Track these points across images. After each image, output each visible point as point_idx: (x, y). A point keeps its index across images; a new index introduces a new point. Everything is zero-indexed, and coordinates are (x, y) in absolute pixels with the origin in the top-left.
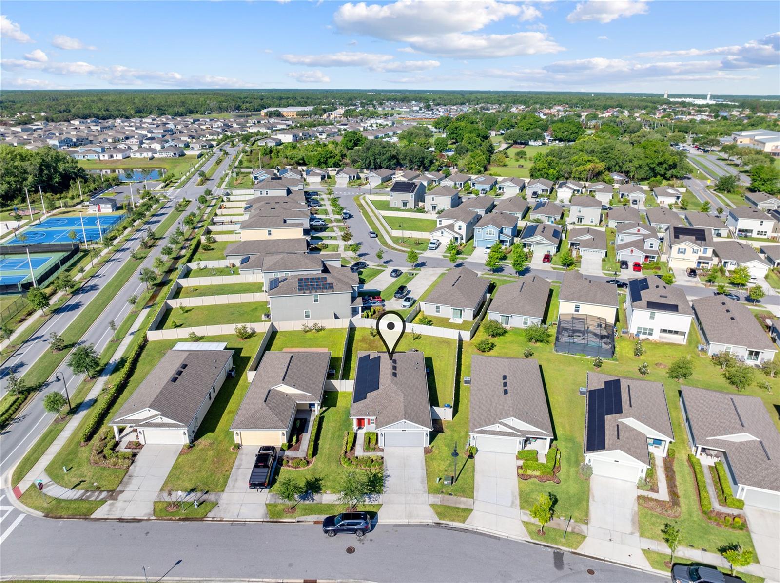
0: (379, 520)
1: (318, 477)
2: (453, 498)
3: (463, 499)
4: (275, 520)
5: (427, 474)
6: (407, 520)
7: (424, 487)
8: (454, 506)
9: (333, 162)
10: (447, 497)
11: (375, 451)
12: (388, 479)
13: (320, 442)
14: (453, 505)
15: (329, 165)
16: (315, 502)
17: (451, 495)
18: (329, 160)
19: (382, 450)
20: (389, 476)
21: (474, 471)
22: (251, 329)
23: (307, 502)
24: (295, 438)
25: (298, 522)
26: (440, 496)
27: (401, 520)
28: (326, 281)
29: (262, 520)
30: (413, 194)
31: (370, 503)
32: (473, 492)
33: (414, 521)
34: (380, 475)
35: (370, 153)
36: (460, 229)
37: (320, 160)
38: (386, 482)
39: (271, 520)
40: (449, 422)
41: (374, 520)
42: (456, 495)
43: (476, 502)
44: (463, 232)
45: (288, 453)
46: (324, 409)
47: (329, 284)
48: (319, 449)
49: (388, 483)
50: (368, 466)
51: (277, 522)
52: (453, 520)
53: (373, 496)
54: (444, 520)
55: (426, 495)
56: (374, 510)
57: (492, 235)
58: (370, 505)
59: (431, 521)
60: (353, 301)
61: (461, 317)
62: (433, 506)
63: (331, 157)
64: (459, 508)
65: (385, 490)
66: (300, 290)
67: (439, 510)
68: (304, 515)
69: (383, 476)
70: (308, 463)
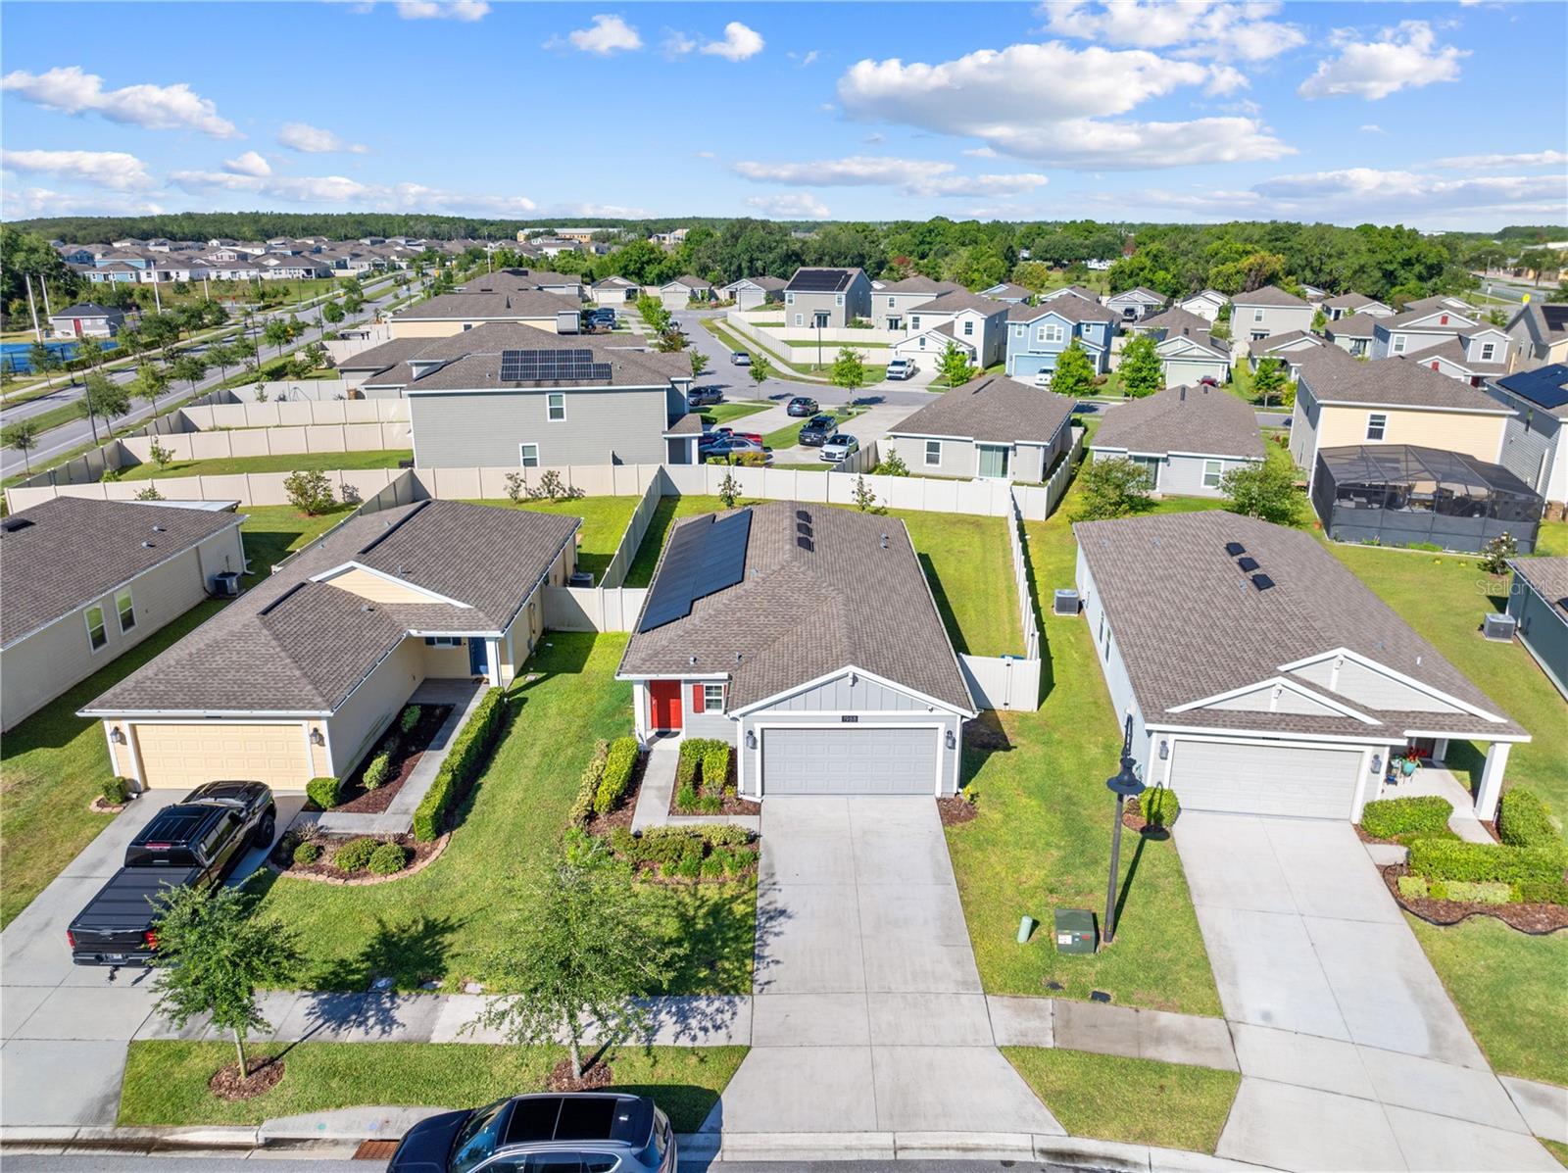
0: (728, 1140)
1: (438, 915)
2: (1115, 1013)
3: (1166, 1018)
4: (144, 1133)
5: (965, 904)
6: (886, 1139)
7: (959, 963)
8: (1133, 1053)
9: (656, 271)
10: (1087, 1006)
11: (722, 812)
12: (776, 925)
13: (488, 781)
14: (1125, 1050)
15: (648, 280)
16: (396, 1033)
17: (1105, 998)
18: (648, 268)
19: (755, 809)
20: (782, 913)
21: (1184, 889)
22: (344, 488)
23: (353, 1035)
24: (379, 763)
25: (271, 1144)
26: (1048, 1003)
27: (851, 1139)
28: (590, 359)
29: (66, 1134)
30: (843, 295)
31: (684, 1041)
32: (1211, 985)
33: (926, 1143)
34: (739, 909)
35: (741, 246)
36: (969, 332)
38: (770, 939)
39: (122, 1133)
40: (1024, 717)
41: (698, 1139)
42: (1127, 999)
44: (977, 340)
45: (336, 821)
46: (531, 677)
47: (599, 366)
48: (476, 808)
49: (781, 943)
50: (687, 871)
51: (148, 1146)
52: (1141, 1140)
53: (702, 1004)
54: (1093, 1136)
55: (973, 1001)
56: (703, 1079)
57: (1055, 341)
58: (682, 1051)
59: (1024, 1141)
60: (672, 422)
61: (1004, 472)
62: (1020, 1054)
64: (1161, 1068)
65: (762, 976)
66: (506, 378)
67: (1056, 1080)
68: (311, 1107)
69: (754, 915)
70: (410, 857)
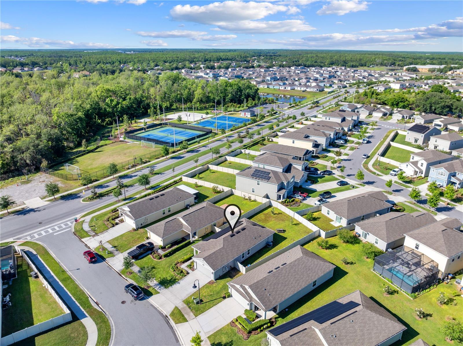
0: (149, 299)
2: (189, 310)
3: (192, 314)
5: (194, 293)
6: (158, 306)
7: (185, 297)
9: (402, 105)
10: (187, 308)
11: (190, 269)
12: (178, 284)
14: (184, 313)
15: (399, 107)
17: (190, 308)
18: (400, 103)
19: (193, 270)
21: (216, 305)
24: (169, 245)
25: (126, 280)
26: (185, 305)
27: (156, 304)
29: (117, 271)
30: (423, 135)
31: (157, 289)
32: (200, 314)
33: (160, 309)
34: (177, 280)
36: (422, 166)
37: (393, 102)
39: (120, 273)
41: (147, 297)
42: (192, 310)
43: (195, 319)
44: (424, 169)
46: (200, 239)
47: (269, 177)
49: (175, 286)
50: (178, 274)
51: (120, 275)
52: (173, 319)
53: (162, 287)
54: (171, 317)
55: (181, 301)
56: (154, 293)
57: (443, 176)
58: (155, 290)
59: (166, 313)
61: (340, 222)
62: (176, 308)
63: (401, 102)
64: (183, 316)
65: (169, 288)
66: (252, 176)
67: (175, 311)
68: (130, 278)
69: (177, 282)
70: (160, 258)
